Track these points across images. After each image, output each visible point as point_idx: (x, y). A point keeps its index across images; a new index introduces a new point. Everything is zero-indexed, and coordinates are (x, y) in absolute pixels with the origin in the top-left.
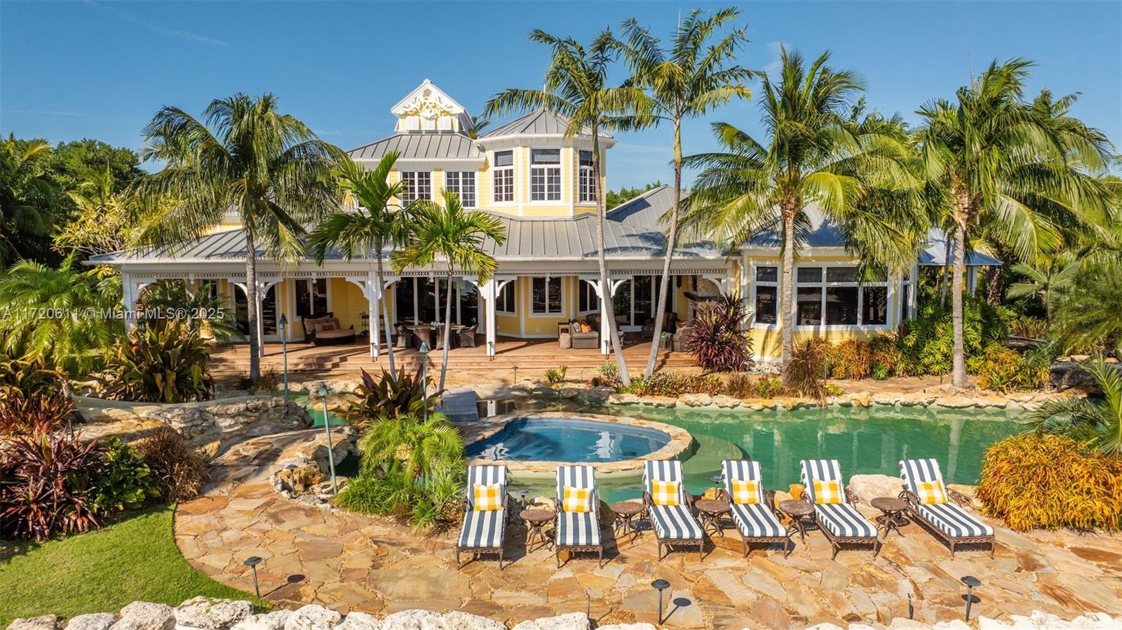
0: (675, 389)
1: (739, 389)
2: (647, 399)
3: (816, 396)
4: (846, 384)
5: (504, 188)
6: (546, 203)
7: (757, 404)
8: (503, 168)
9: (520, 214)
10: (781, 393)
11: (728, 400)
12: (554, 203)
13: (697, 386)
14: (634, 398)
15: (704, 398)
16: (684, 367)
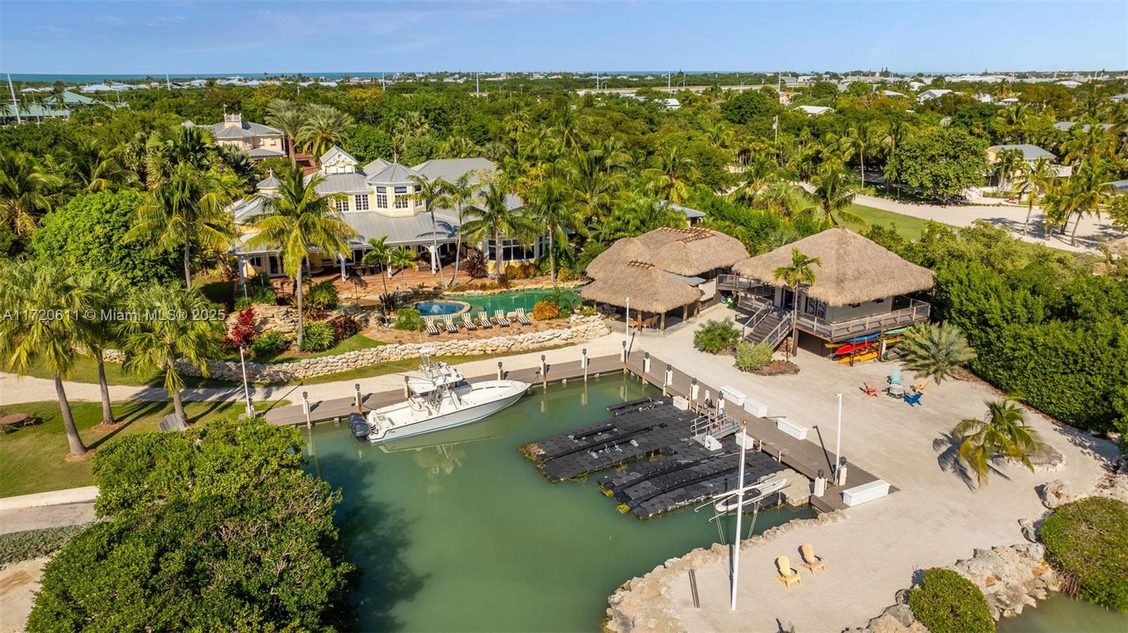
0: (463, 289)
1: (483, 287)
2: (454, 293)
3: (507, 288)
4: (519, 281)
5: (382, 202)
6: (402, 209)
7: (489, 292)
8: (382, 194)
9: (391, 215)
10: (497, 288)
11: (480, 292)
12: (405, 209)
13: (471, 287)
14: (450, 293)
15: (473, 291)
16: (464, 279)
